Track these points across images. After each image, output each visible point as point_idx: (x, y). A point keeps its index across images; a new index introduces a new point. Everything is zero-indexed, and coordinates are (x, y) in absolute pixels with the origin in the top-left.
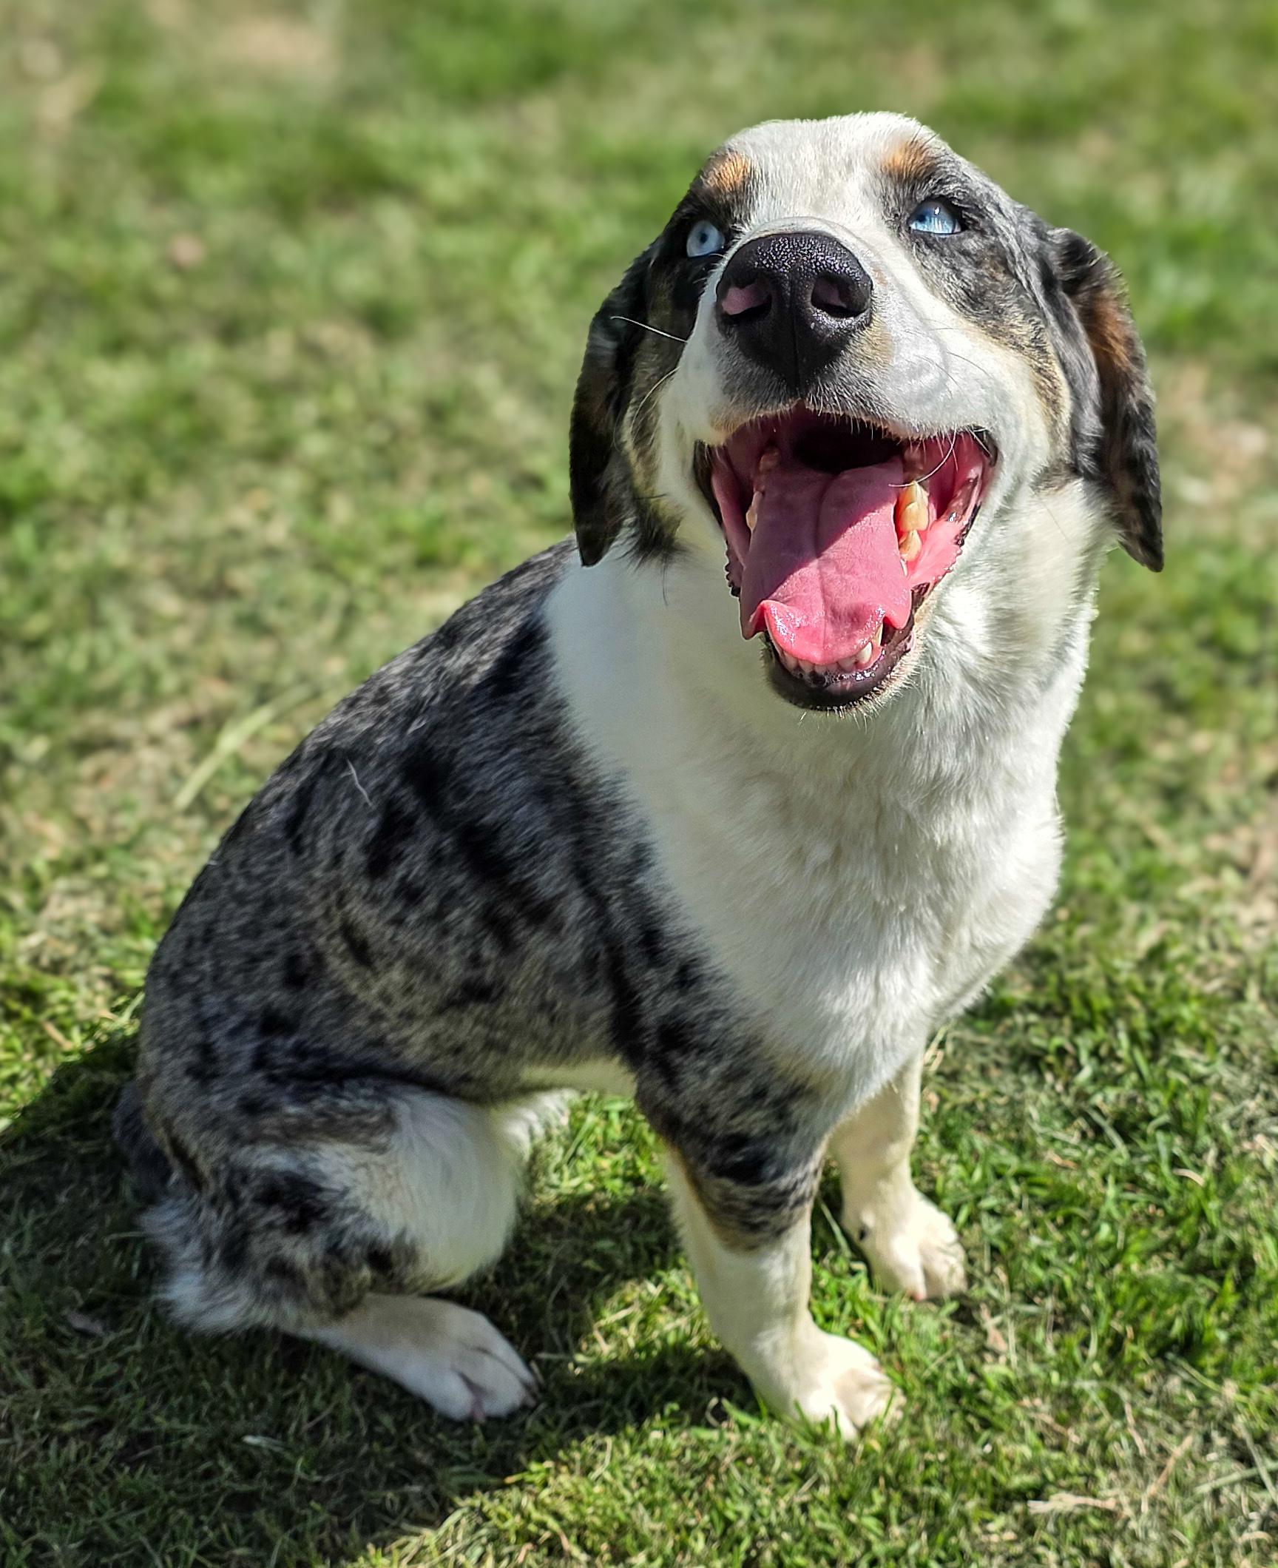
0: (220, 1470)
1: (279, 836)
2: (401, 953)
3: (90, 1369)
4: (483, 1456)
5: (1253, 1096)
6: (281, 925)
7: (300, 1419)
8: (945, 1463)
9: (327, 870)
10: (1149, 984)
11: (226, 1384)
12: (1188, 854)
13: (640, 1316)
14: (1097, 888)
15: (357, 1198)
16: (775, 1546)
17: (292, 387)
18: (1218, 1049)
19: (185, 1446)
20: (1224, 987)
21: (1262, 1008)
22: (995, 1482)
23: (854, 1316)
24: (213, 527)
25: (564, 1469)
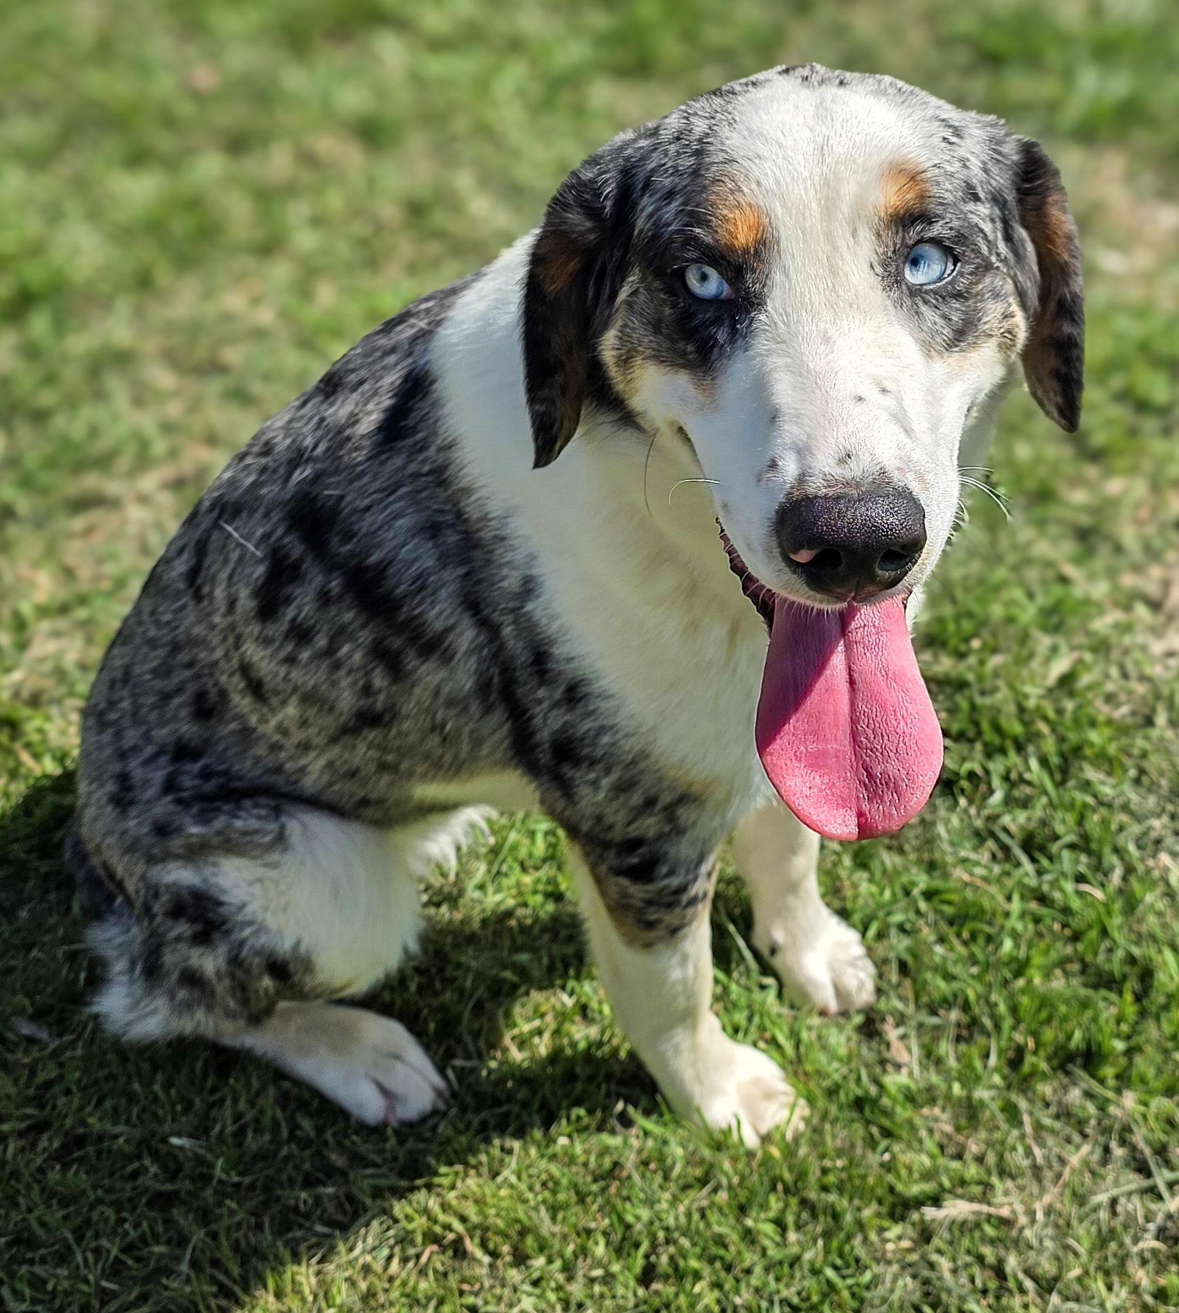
0: (146, 1170)
1: (182, 586)
2: (295, 690)
3: (33, 1073)
4: (395, 1159)
5: (1159, 816)
6: (189, 665)
7: (225, 1123)
8: (843, 1169)
9: (224, 616)
10: (1060, 712)
11: (157, 1088)
12: (1100, 589)
13: (553, 1026)
14: (1010, 620)
15: (254, 913)
16: (672, 1249)
17: (290, 190)
18: (1126, 771)
19: (115, 1147)
20: (1134, 713)
21: (1170, 734)
22: (892, 1190)
23: (762, 1028)
24: (210, 311)
25: (472, 1172)
